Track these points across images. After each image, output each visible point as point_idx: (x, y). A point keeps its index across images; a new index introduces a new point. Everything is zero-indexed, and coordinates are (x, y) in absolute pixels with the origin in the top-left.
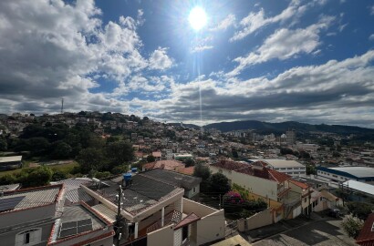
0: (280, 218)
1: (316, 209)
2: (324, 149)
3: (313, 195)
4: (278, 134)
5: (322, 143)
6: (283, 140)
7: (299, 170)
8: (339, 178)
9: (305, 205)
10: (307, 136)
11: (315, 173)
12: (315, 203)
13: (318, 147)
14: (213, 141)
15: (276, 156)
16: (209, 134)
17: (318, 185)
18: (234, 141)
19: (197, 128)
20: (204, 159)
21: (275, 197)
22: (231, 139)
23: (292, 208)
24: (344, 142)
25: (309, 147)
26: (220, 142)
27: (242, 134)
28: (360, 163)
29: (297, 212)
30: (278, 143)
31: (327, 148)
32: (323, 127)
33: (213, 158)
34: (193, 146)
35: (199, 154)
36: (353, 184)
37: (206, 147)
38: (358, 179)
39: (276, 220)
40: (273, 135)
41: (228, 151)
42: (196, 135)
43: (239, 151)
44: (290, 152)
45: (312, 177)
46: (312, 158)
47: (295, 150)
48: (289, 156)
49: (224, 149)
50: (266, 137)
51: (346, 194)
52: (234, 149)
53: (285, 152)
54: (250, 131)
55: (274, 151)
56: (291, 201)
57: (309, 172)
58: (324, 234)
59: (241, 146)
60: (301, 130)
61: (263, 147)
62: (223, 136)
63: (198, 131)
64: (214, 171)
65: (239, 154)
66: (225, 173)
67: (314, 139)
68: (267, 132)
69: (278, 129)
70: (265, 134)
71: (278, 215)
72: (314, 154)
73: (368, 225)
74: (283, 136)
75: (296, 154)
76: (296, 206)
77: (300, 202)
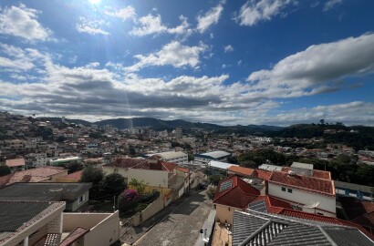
0: (170, 201)
1: (194, 186)
2: (198, 141)
3: (191, 176)
4: (170, 130)
5: (197, 136)
6: (173, 135)
7: (184, 158)
9: (186, 185)
10: (189, 131)
11: (193, 159)
12: (192, 182)
13: (195, 139)
14: (109, 139)
15: (168, 149)
16: (103, 132)
17: (195, 167)
18: (131, 138)
19: (87, 124)
20: (96, 160)
21: (166, 185)
22: (128, 136)
23: (178, 190)
24: (209, 135)
25: (190, 140)
26: (116, 140)
27: (140, 131)
28: (217, 148)
29: (181, 192)
30: (170, 138)
31: (200, 140)
32: (199, 125)
33: (107, 158)
34: (81, 147)
35: (89, 155)
36: (213, 164)
37: (99, 145)
38: (215, 159)
39: (166, 204)
40: (166, 131)
41: (125, 149)
42: (86, 133)
43: (137, 147)
44: (178, 145)
45: (191, 162)
46: (192, 148)
47: (181, 143)
48: (177, 148)
49: (121, 147)
50: (160, 133)
52: (131, 146)
53: (174, 145)
54: (147, 127)
55: (167, 145)
56: (177, 185)
57: (189, 160)
59: (138, 142)
60: (186, 126)
61: (158, 142)
62: (119, 133)
63: (89, 128)
64: (108, 172)
65: (137, 150)
66: (122, 172)
67: (193, 134)
68: (162, 129)
69: (170, 126)
70: (160, 130)
71: (168, 199)
72: (193, 146)
73: (218, 189)
74: (174, 132)
75: (181, 146)
76: (181, 188)
77: (183, 184)
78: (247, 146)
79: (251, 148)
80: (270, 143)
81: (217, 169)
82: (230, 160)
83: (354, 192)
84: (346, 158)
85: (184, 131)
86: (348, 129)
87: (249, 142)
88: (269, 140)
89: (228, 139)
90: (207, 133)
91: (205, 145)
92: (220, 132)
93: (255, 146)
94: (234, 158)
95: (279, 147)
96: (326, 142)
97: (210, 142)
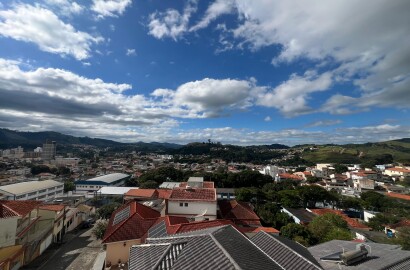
1: (70, 228)
2: (84, 162)
4: (30, 148)
5: (83, 156)
6: (36, 155)
7: (56, 189)
8: (95, 188)
9: (57, 230)
10: (69, 149)
11: (72, 189)
12: (69, 223)
13: (79, 160)
17: (75, 200)
23: (40, 242)
24: (102, 154)
25: (70, 161)
28: (111, 170)
30: (29, 160)
31: (88, 161)
32: (86, 140)
36: (105, 190)
38: (108, 185)
40: (20, 149)
44: (46, 170)
45: (70, 194)
46: (73, 173)
47: (51, 166)
48: (42, 175)
51: (98, 201)
53: (37, 171)
55: (20, 171)
56: (37, 235)
57: (66, 191)
58: (75, 252)
60: (61, 142)
67: (76, 153)
69: (31, 141)
72: (75, 169)
74: (38, 149)
75: (53, 171)
76: (45, 237)
77: (51, 230)
78: (149, 165)
79: (152, 166)
80: (171, 161)
81: (110, 197)
82: (129, 183)
83: (225, 194)
84: (222, 170)
85: (58, 149)
86: (223, 147)
87: (151, 161)
88: (170, 157)
89: (127, 157)
90: (98, 151)
91: (95, 167)
92: (116, 150)
93: (157, 164)
94: (133, 180)
95: (179, 164)
96: (211, 158)
97: (103, 163)
